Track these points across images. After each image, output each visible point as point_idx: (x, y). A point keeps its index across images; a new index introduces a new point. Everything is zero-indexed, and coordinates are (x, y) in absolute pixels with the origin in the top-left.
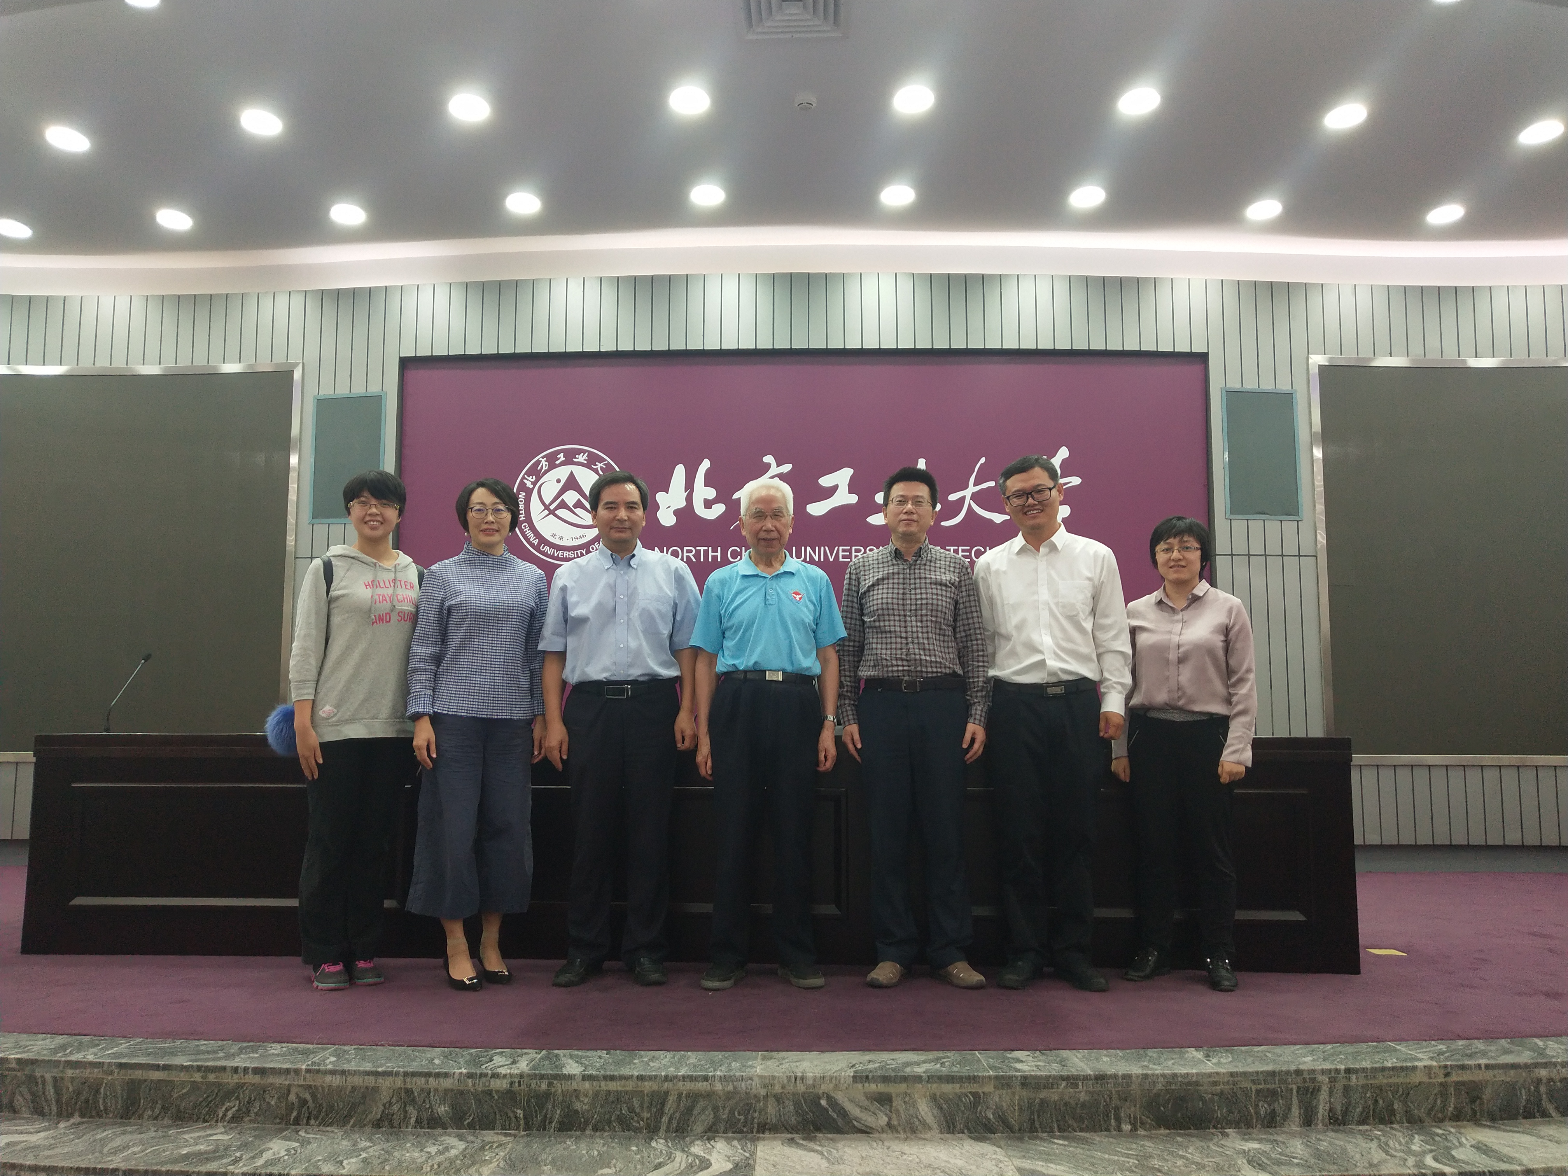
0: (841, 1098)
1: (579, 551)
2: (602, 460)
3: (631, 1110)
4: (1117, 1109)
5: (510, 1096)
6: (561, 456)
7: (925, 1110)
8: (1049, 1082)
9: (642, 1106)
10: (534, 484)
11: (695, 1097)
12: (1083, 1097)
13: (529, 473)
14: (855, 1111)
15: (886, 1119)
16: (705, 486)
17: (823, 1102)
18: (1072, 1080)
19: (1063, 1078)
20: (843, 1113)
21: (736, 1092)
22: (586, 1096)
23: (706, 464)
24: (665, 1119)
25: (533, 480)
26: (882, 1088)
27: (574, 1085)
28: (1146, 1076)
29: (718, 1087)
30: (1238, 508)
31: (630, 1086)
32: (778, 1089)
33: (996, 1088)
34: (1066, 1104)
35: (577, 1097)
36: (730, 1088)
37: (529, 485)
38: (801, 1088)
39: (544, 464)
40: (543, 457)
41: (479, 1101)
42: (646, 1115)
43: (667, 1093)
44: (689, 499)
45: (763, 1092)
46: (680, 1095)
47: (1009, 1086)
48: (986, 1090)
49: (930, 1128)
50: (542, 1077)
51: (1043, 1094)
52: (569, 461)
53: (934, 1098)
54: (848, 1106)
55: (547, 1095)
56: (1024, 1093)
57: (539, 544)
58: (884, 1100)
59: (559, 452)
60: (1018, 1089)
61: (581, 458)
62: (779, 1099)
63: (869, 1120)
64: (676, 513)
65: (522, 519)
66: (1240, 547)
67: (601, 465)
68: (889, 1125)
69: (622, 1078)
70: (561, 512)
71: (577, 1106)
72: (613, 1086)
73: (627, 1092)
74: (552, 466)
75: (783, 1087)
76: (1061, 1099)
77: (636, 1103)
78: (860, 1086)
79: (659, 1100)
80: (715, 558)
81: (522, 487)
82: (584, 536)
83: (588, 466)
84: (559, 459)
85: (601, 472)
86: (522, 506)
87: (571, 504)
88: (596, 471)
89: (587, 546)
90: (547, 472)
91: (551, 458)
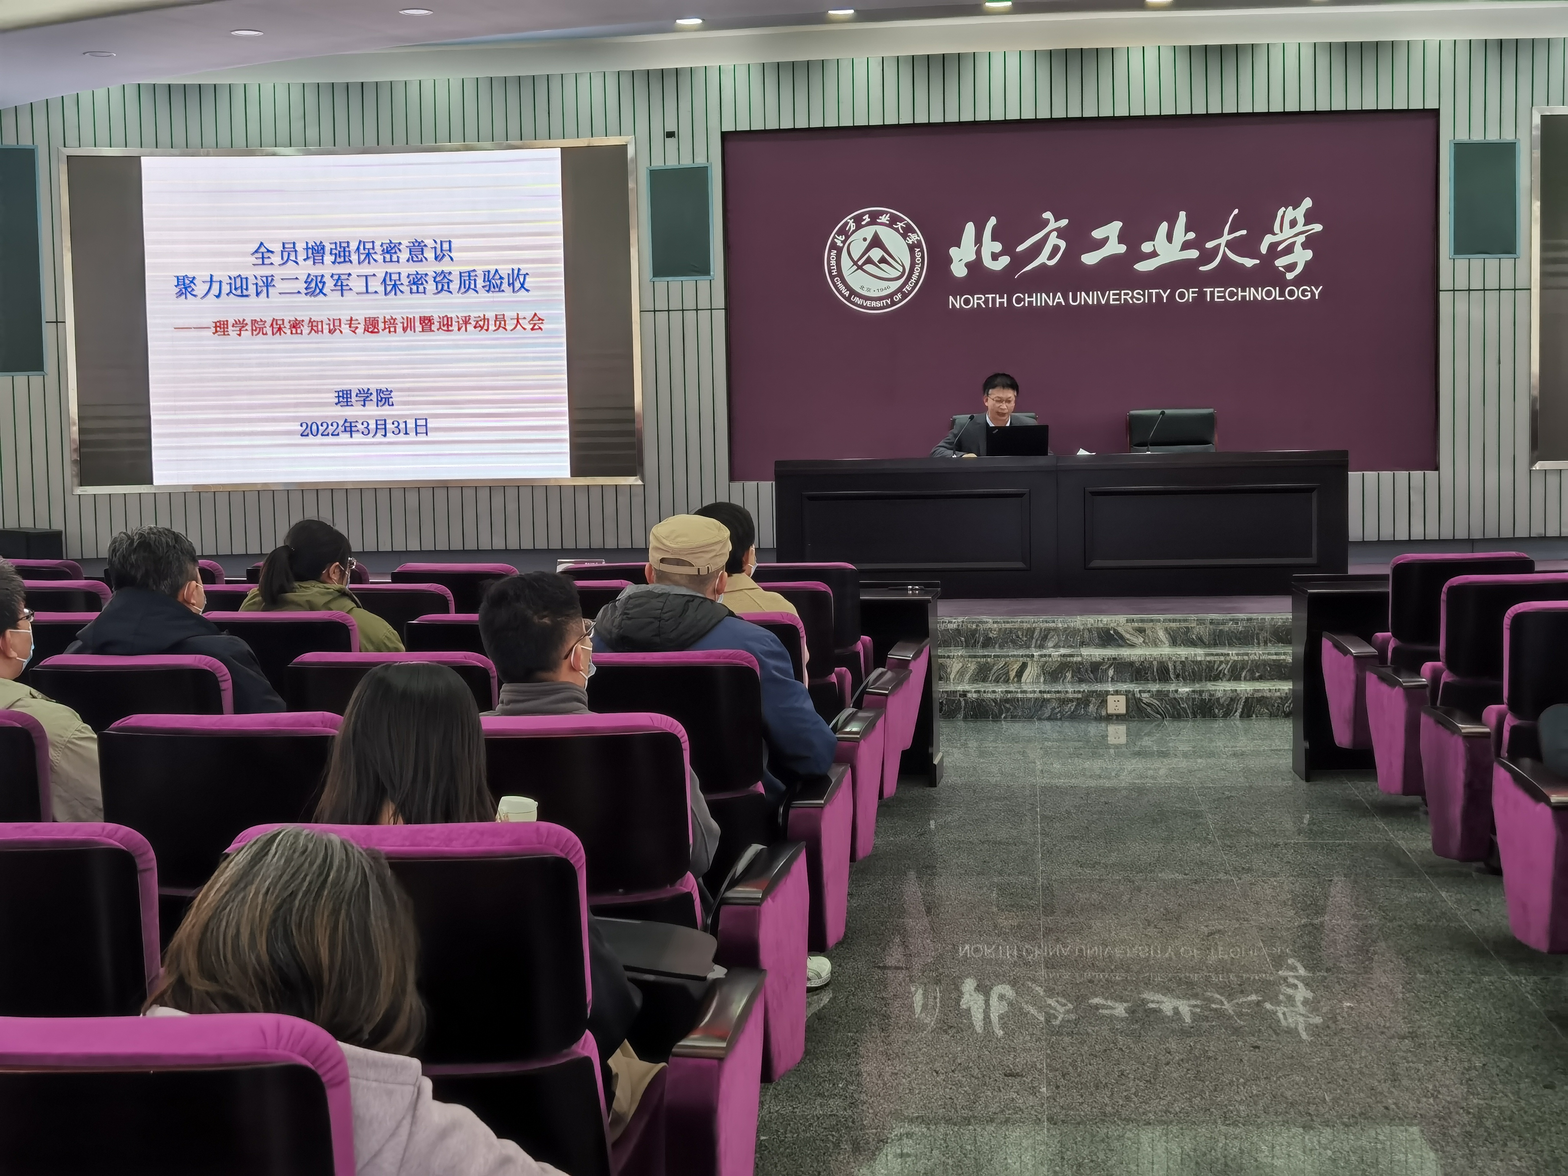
0: (1120, 629)
1: (884, 301)
2: (902, 220)
3: (1018, 637)
4: (1258, 634)
5: (958, 631)
6: (867, 218)
7: (1161, 634)
8: (1224, 623)
9: (1022, 635)
10: (844, 242)
11: (1049, 630)
12: (1240, 629)
13: (839, 233)
14: (1127, 636)
15: (1143, 639)
16: (992, 241)
17: (1112, 632)
18: (1235, 621)
19: (1231, 620)
20: (1122, 637)
21: (1068, 627)
22: (995, 631)
23: (993, 221)
24: (1034, 641)
25: (842, 239)
26: (1140, 625)
27: (989, 626)
28: (1273, 619)
29: (1060, 625)
30: (1462, 247)
31: (1017, 626)
32: (1089, 626)
33: (1197, 625)
34: (1232, 632)
35: (991, 631)
36: (1066, 626)
37: (839, 244)
38: (1101, 625)
39: (852, 225)
40: (850, 219)
41: (943, 635)
42: (1025, 639)
43: (1035, 628)
44: (978, 253)
45: (1082, 627)
46: (1041, 629)
47: (1204, 624)
48: (1192, 626)
49: (1165, 644)
50: (973, 623)
51: (1221, 627)
52: (873, 222)
53: (1166, 629)
54: (1124, 634)
55: (976, 630)
56: (1211, 627)
57: (850, 295)
58: (1141, 631)
59: (864, 214)
60: (1208, 625)
61: (884, 219)
62: (1090, 631)
63: (1135, 640)
64: (968, 265)
65: (835, 273)
66: (1461, 284)
67: (902, 224)
68: (1144, 642)
69: (1012, 622)
70: (868, 267)
71: (991, 635)
72: (1008, 626)
73: (1015, 628)
74: (859, 227)
75: (1092, 625)
76: (1230, 629)
77: (1020, 633)
78: (1130, 624)
79: (1030, 632)
80: (1001, 304)
81: (834, 246)
82: (888, 287)
83: (890, 225)
84: (865, 220)
85: (901, 231)
86: (833, 262)
87: (876, 259)
88: (897, 230)
89: (891, 296)
90: (854, 232)
91: (858, 220)
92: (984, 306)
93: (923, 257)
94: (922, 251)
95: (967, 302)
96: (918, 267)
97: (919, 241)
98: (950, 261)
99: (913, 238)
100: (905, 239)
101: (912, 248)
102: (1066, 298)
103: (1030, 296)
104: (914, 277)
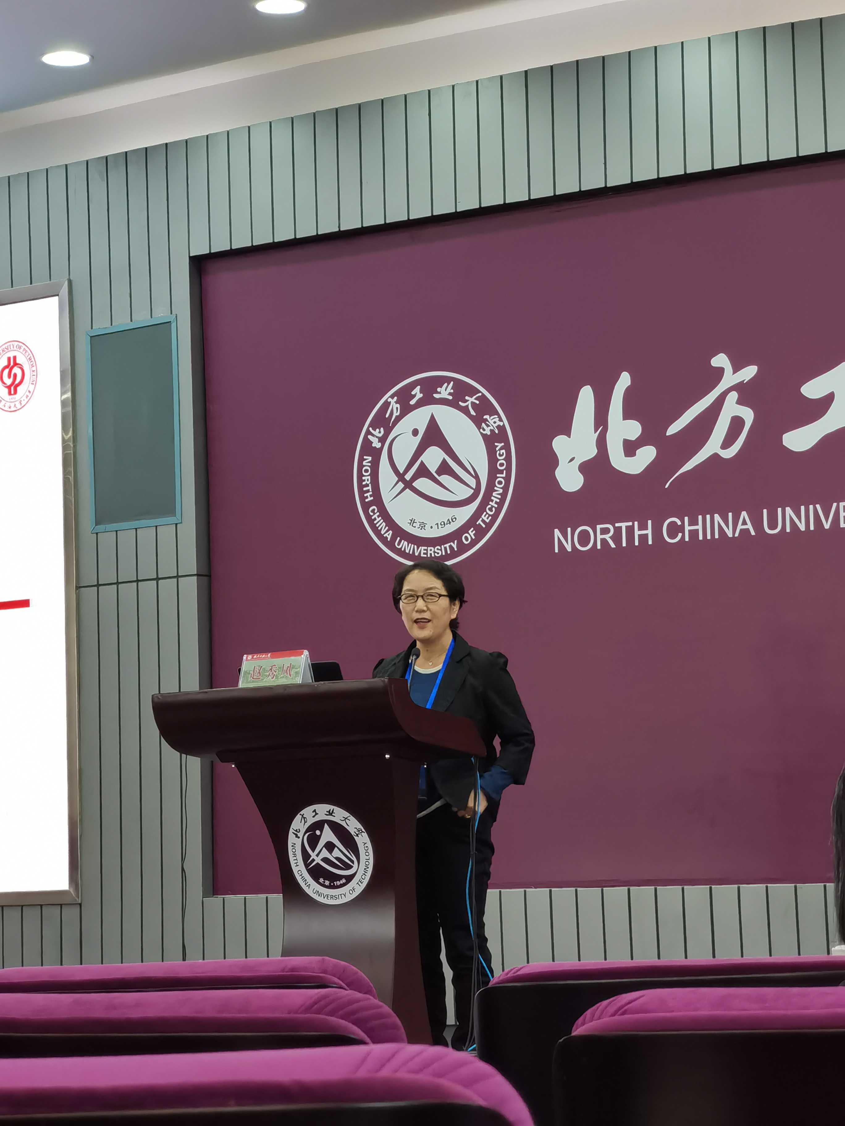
1: (447, 545)
2: (473, 391)
6: (417, 391)
10: (382, 440)
13: (374, 425)
16: (625, 418)
23: (625, 380)
25: (380, 435)
37: (377, 444)
39: (395, 407)
40: (392, 397)
44: (602, 443)
52: (428, 400)
57: (394, 538)
59: (412, 386)
61: (445, 392)
64: (584, 468)
65: (370, 499)
67: (472, 399)
70: (423, 484)
74: (406, 409)
80: (643, 538)
81: (368, 449)
82: (454, 519)
83: (453, 403)
84: (414, 396)
85: (473, 413)
86: (367, 479)
87: (433, 467)
88: (465, 411)
89: (456, 535)
90: (398, 419)
91: (404, 397)
92: (613, 546)
93: (508, 459)
94: (507, 447)
95: (584, 538)
96: (501, 477)
97: (502, 428)
98: (553, 461)
99: (493, 422)
100: (479, 427)
101: (490, 441)
102: (757, 523)
103: (693, 522)
104: (496, 496)
